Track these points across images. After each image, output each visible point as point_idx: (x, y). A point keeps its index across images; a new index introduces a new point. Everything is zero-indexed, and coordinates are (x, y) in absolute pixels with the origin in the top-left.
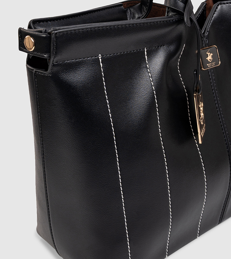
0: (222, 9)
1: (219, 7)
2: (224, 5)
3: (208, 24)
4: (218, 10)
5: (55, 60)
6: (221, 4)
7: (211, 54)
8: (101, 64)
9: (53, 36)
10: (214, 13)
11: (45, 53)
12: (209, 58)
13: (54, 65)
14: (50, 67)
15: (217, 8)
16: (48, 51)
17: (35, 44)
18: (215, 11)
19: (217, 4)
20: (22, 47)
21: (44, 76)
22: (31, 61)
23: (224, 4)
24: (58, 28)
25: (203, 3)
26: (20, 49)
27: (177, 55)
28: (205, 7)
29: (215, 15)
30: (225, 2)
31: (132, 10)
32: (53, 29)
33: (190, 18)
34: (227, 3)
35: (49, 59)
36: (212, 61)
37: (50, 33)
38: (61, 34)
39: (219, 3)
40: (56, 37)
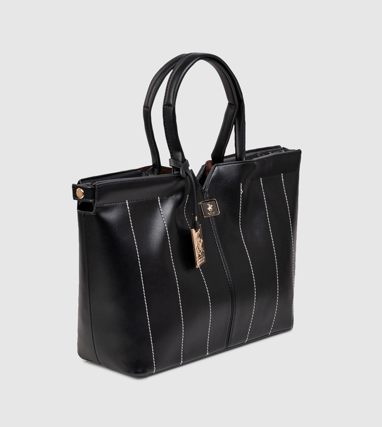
0: (218, 170)
1: (216, 168)
2: (220, 167)
3: (208, 182)
4: (215, 171)
5: (98, 203)
6: (218, 166)
7: (212, 206)
8: (128, 207)
9: (97, 187)
10: (212, 174)
11: (92, 199)
12: (210, 208)
13: (97, 208)
14: (94, 209)
15: (214, 169)
16: (93, 197)
17: (84, 194)
18: (213, 171)
19: (214, 166)
20: (75, 197)
21: (90, 215)
22: (80, 207)
23: (220, 165)
24: (100, 182)
25: (203, 166)
26: (74, 199)
27: (182, 204)
28: (205, 169)
29: (213, 175)
30: (221, 164)
31: (146, 172)
32: (97, 183)
33: (186, 172)
34: (223, 165)
35: (94, 203)
36: (212, 211)
37: (94, 186)
38: (102, 185)
39: (216, 165)
40: (99, 188)
